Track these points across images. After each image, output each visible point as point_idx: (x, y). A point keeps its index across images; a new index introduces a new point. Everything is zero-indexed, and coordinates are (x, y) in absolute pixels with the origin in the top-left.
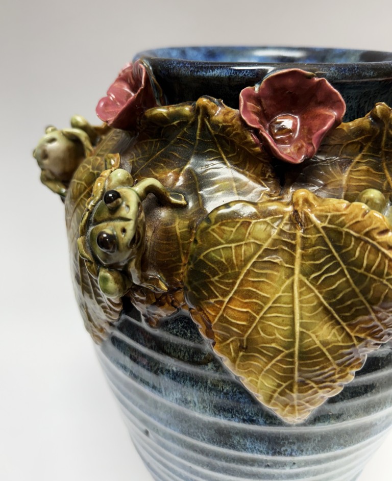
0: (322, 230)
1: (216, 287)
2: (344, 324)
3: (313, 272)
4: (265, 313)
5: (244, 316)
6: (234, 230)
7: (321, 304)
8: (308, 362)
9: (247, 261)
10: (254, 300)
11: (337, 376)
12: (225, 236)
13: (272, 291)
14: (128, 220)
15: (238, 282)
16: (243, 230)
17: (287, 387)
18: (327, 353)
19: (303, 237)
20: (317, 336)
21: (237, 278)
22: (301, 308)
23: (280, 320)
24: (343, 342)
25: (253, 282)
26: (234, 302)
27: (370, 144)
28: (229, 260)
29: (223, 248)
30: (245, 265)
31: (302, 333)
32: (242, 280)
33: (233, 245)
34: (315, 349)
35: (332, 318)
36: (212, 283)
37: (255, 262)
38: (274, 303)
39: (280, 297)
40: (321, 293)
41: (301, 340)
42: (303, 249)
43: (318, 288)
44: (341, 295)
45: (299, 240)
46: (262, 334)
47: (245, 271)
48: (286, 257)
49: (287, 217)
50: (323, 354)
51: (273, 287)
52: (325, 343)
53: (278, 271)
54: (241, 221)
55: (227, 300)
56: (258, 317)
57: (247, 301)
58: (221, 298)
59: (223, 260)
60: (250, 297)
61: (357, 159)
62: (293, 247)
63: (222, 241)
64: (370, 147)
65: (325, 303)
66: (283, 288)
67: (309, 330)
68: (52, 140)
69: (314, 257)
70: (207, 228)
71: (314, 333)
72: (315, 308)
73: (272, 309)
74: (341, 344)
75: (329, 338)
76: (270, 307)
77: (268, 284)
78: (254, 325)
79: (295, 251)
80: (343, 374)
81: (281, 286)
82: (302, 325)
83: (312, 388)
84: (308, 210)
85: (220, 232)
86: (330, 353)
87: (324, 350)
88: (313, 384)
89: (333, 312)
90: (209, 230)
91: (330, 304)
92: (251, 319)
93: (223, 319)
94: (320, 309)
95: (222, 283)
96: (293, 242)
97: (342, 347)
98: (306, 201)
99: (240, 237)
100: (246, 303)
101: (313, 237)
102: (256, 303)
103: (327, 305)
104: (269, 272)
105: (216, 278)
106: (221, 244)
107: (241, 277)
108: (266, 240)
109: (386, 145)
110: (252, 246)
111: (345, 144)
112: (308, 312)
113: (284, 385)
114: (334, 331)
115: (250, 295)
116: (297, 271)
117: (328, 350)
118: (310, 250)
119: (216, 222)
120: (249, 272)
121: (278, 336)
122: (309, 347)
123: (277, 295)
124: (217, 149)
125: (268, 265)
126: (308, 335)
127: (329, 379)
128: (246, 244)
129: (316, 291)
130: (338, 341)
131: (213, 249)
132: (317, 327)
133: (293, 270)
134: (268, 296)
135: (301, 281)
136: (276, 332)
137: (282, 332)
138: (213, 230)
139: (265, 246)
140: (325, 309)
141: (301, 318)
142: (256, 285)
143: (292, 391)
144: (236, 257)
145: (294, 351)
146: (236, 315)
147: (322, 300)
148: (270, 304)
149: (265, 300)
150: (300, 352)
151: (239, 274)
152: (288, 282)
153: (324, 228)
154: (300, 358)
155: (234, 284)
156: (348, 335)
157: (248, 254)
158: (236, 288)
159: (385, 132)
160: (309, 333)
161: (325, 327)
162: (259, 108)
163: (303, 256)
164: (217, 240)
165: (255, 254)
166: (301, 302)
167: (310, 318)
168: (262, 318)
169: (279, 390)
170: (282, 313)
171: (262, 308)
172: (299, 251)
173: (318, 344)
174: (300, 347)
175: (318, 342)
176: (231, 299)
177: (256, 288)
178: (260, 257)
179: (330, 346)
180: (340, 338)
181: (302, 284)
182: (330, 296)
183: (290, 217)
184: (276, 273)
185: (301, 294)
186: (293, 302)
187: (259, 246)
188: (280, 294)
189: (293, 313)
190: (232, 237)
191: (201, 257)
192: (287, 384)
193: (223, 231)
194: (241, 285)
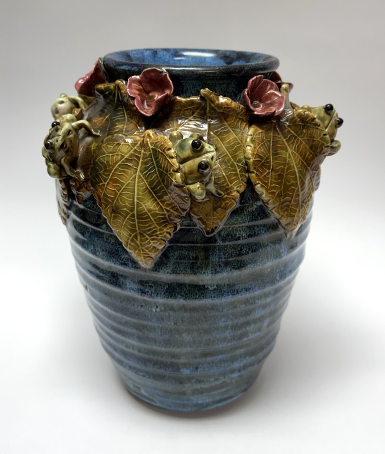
0: (151, 150)
1: (102, 177)
2: (158, 200)
3: (145, 171)
4: (122, 191)
5: (113, 193)
6: (112, 147)
7: (147, 188)
8: (142, 221)
9: (116, 163)
10: (118, 184)
11: (158, 232)
12: (108, 150)
13: (126, 180)
14: (60, 136)
15: (111, 174)
16: (116, 147)
17: (134, 236)
18: (151, 217)
19: (144, 154)
20: (145, 206)
21: (111, 172)
22: (138, 190)
23: (128, 195)
24: (159, 211)
25: (118, 174)
26: (109, 185)
27: (198, 111)
28: (108, 162)
29: (106, 156)
30: (115, 166)
31: (138, 203)
32: (113, 173)
33: (110, 155)
34: (144, 213)
35: (153, 197)
36: (100, 174)
37: (120, 165)
38: (126, 186)
39: (129, 183)
40: (147, 182)
41: (137, 207)
42: (142, 159)
43: (146, 179)
44: (155, 183)
45: (142, 155)
46: (121, 203)
47: (115, 168)
48: (135, 163)
49: (139, 143)
50: (148, 217)
51: (127, 178)
52: (150, 211)
53: (130, 170)
54: (116, 143)
55: (106, 184)
56: (119, 193)
57: (115, 184)
58: (104, 183)
59: (105, 162)
60: (116, 183)
61: (190, 118)
62: (139, 158)
63: (106, 152)
64: (198, 112)
65: (149, 187)
66: (131, 178)
67: (141, 202)
68: (62, 102)
69: (146, 163)
70: (101, 146)
71: (144, 204)
72: (145, 190)
73: (126, 190)
74: (158, 212)
75: (151, 208)
76: (125, 188)
77: (125, 176)
78: (117, 197)
79: (139, 160)
80: (162, 232)
81: (130, 177)
82: (138, 199)
83: (147, 239)
84: (148, 139)
85: (106, 148)
86: (153, 217)
87: (149, 214)
88: (147, 237)
89: (153, 193)
90: (102, 147)
91: (151, 188)
92: (116, 194)
93: (105, 195)
94: (147, 191)
95: (104, 175)
96: (139, 156)
97: (158, 214)
98: (149, 135)
99: (115, 151)
100: (114, 186)
101: (147, 153)
102: (119, 186)
103: (150, 189)
104: (126, 170)
105: (102, 172)
106: (105, 154)
107: (113, 171)
108: (127, 153)
109: (209, 113)
110: (120, 156)
111: (183, 110)
112: (141, 192)
113: (133, 235)
114: (154, 204)
115: (116, 181)
116: (138, 171)
117: (151, 214)
118: (145, 160)
119: (105, 143)
120: (116, 169)
121: (127, 204)
122: (142, 211)
123: (128, 182)
124: (122, 108)
125: (126, 167)
126: (141, 204)
127: (154, 234)
128: (116, 155)
129: (145, 181)
130: (156, 210)
131: (101, 156)
132: (145, 201)
133: (137, 169)
134: (124, 182)
135: (139, 176)
136: (126, 201)
137: (129, 202)
138: (103, 147)
139: (126, 157)
140: (149, 191)
141: (138, 195)
142: (119, 176)
143: (137, 239)
144: (111, 161)
145: (134, 213)
146: (110, 192)
147: (148, 186)
148: (124, 187)
149: (123, 184)
150: (137, 214)
151: (112, 170)
152: (134, 176)
153: (152, 149)
154: (138, 218)
155: (109, 175)
156: (161, 207)
157: (117, 160)
158: (110, 177)
159: (208, 105)
160: (142, 203)
161: (150, 202)
162: (141, 87)
163: (142, 162)
164: (104, 152)
165: (120, 160)
166: (138, 186)
167: (142, 195)
168: (120, 194)
169: (131, 238)
170: (129, 192)
171: (121, 188)
172: (141, 160)
173: (146, 211)
174: (137, 211)
175: (146, 209)
176: (108, 183)
177: (119, 178)
178: (123, 162)
179: (152, 213)
180: (157, 209)
181: (140, 177)
182: (151, 184)
183: (140, 143)
184: (129, 171)
185: (138, 182)
186: (134, 186)
187: (123, 157)
188: (129, 182)
189: (134, 192)
190: (110, 151)
191: (97, 161)
192: (134, 234)
193: (107, 147)
194: (112, 176)
